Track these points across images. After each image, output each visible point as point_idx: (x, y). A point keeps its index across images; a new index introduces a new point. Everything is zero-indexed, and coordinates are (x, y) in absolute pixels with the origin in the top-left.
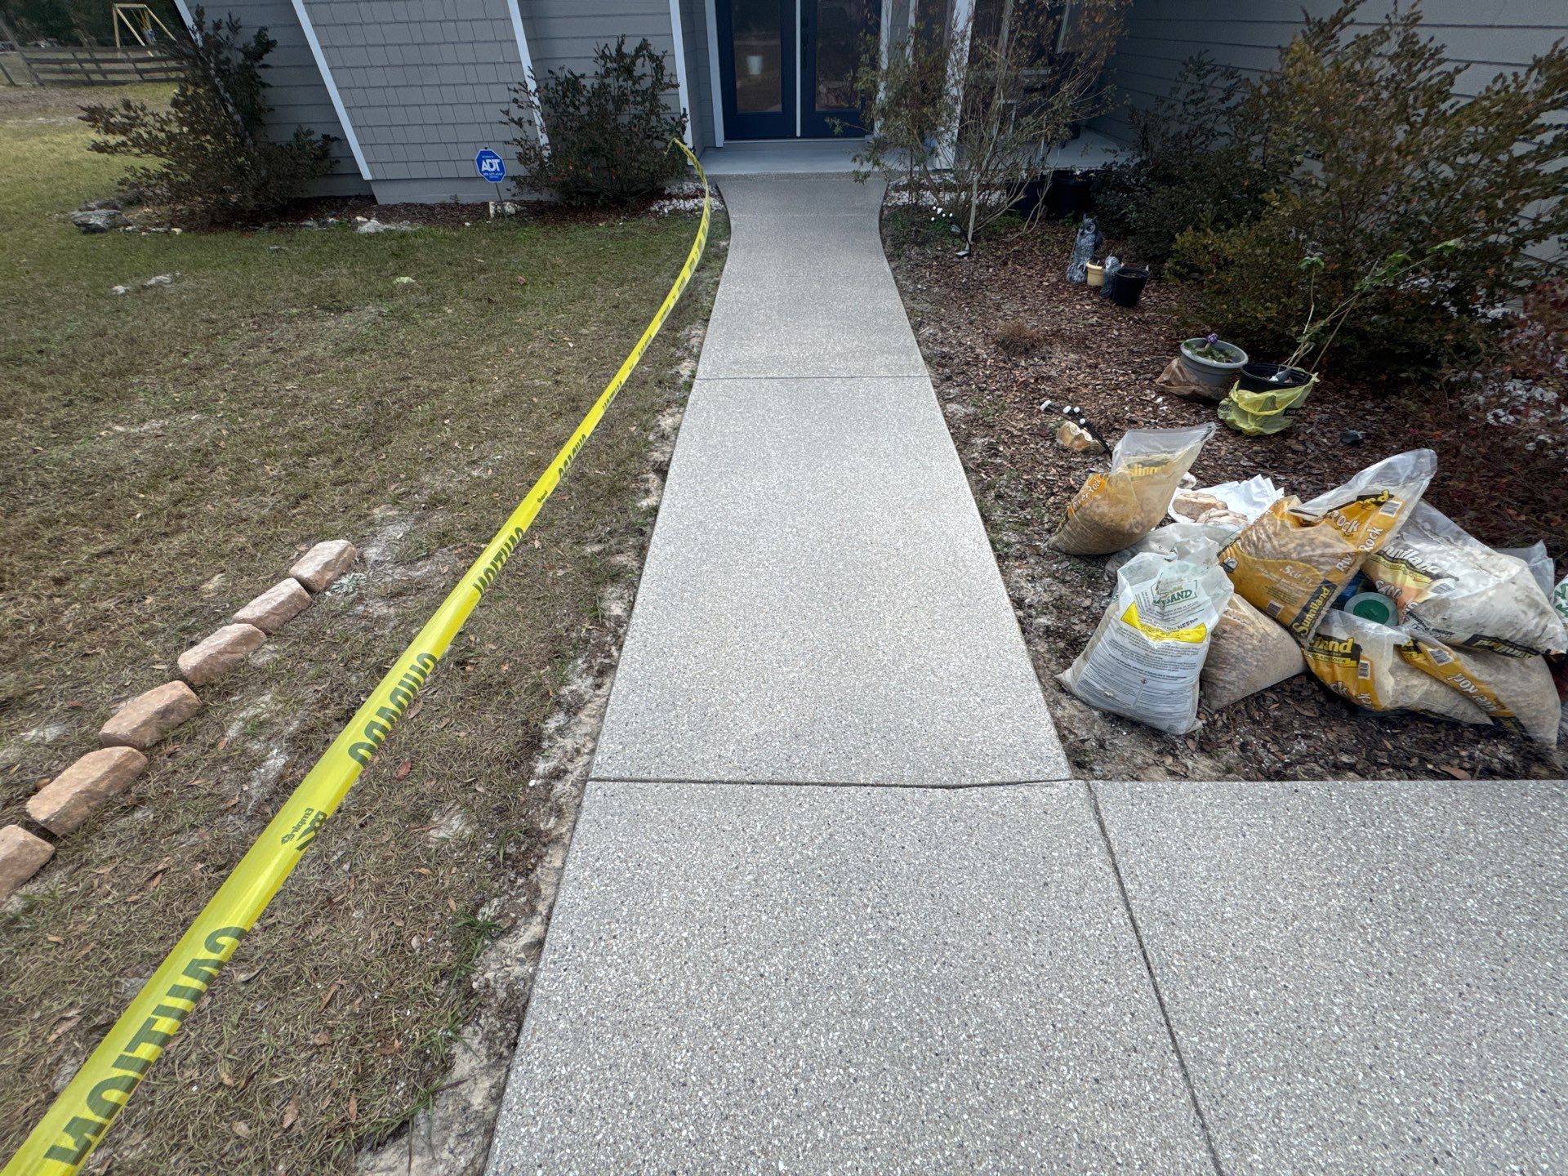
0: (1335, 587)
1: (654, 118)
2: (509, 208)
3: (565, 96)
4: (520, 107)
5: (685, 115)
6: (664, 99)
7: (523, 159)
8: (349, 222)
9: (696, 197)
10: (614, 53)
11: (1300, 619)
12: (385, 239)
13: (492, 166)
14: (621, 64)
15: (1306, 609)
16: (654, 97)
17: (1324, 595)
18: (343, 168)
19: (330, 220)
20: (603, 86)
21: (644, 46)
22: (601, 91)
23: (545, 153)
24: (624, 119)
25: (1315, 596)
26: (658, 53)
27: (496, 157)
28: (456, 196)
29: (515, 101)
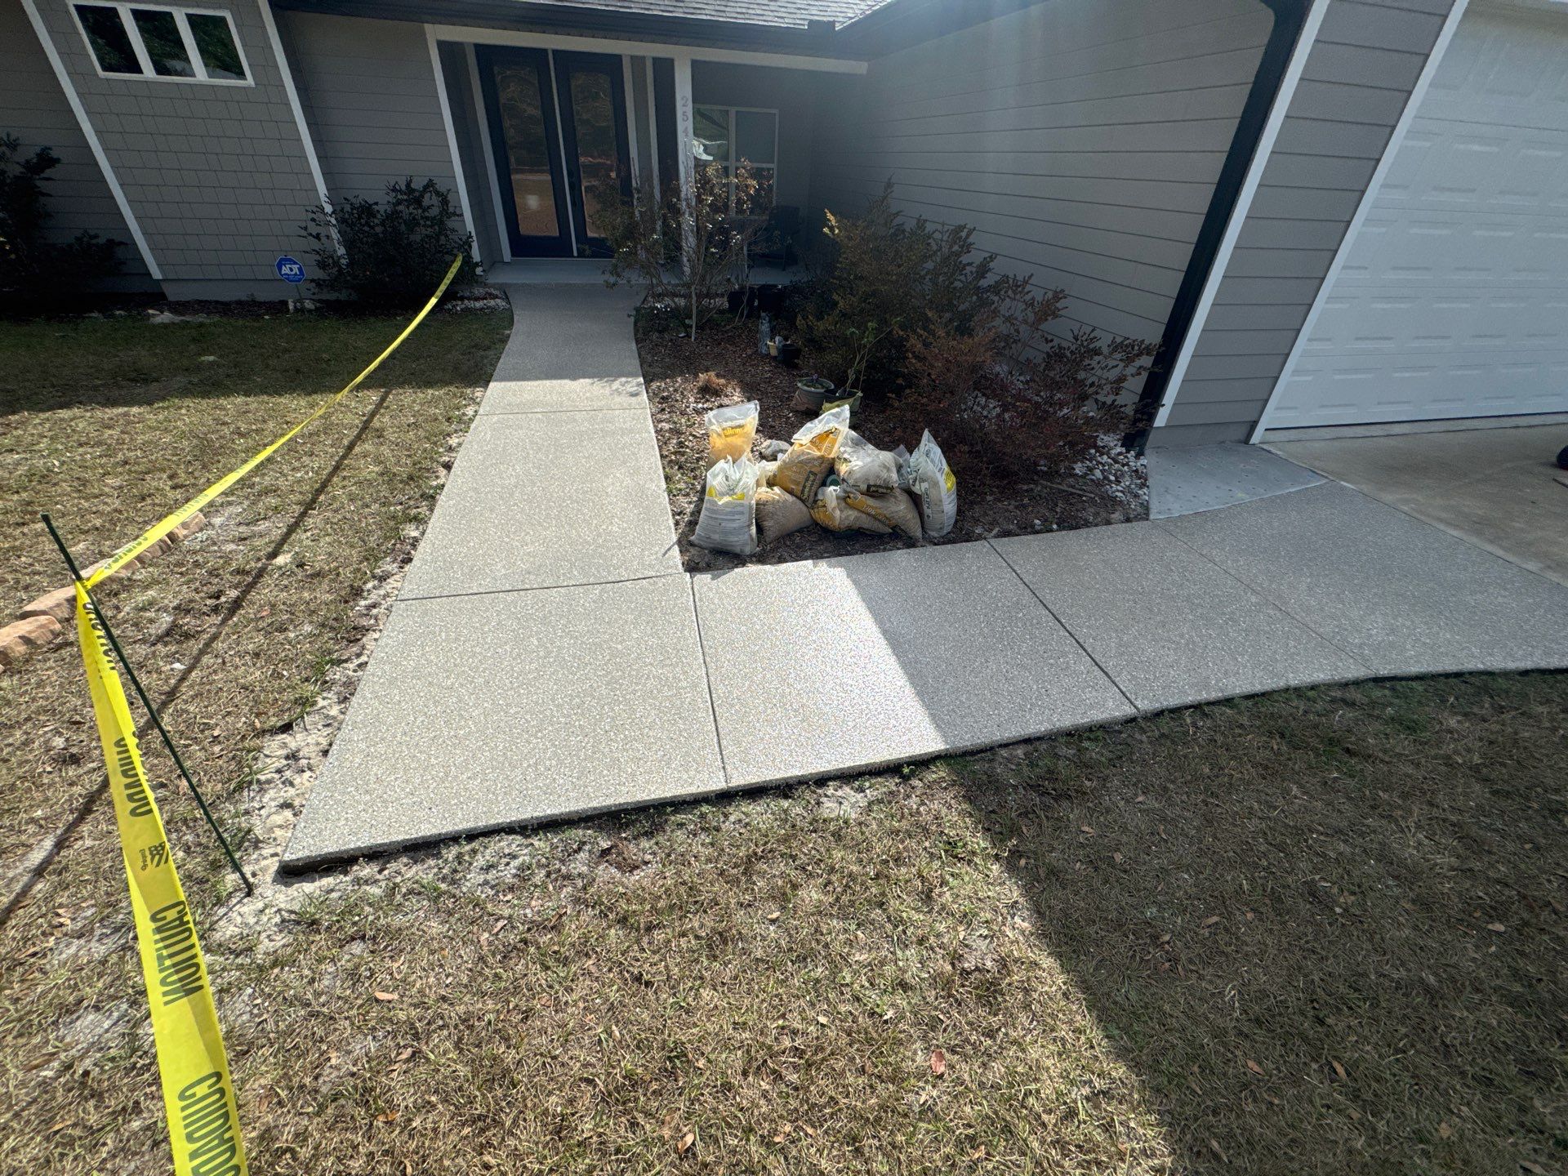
1: (443, 238)
2: (309, 305)
3: (360, 218)
4: (318, 225)
5: (471, 237)
6: (451, 223)
7: (322, 265)
8: (139, 314)
9: (486, 299)
10: (404, 188)
12: (184, 328)
13: (291, 270)
14: (412, 196)
15: (804, 487)
16: (442, 222)
18: (129, 269)
20: (395, 212)
21: (430, 185)
22: (393, 216)
23: (343, 261)
24: (416, 237)
26: (443, 190)
27: (295, 263)
28: (253, 295)
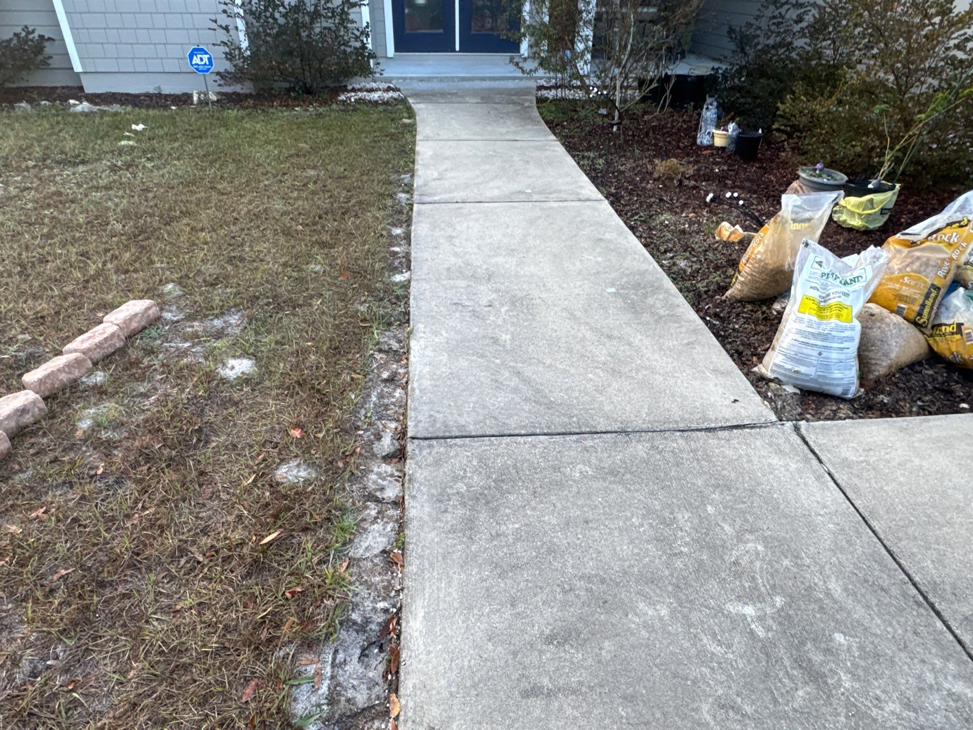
0: (939, 289)
1: (342, 29)
2: (212, 97)
4: (228, 16)
6: (351, 15)
7: (229, 56)
8: (62, 104)
9: (377, 90)
11: (920, 314)
12: (100, 116)
13: (201, 60)
15: (923, 306)
16: (343, 13)
17: (933, 295)
18: (55, 62)
19: (43, 103)
23: (247, 53)
24: (317, 30)
25: (927, 296)
27: (206, 53)
28: (159, 88)
29: (225, 11)
